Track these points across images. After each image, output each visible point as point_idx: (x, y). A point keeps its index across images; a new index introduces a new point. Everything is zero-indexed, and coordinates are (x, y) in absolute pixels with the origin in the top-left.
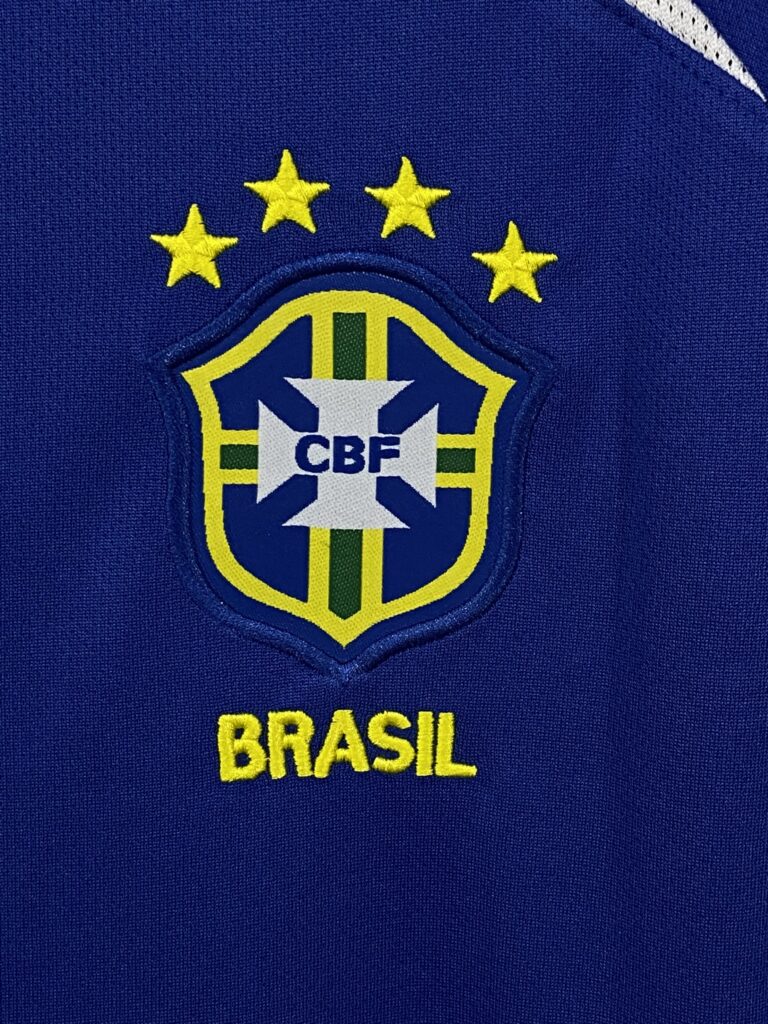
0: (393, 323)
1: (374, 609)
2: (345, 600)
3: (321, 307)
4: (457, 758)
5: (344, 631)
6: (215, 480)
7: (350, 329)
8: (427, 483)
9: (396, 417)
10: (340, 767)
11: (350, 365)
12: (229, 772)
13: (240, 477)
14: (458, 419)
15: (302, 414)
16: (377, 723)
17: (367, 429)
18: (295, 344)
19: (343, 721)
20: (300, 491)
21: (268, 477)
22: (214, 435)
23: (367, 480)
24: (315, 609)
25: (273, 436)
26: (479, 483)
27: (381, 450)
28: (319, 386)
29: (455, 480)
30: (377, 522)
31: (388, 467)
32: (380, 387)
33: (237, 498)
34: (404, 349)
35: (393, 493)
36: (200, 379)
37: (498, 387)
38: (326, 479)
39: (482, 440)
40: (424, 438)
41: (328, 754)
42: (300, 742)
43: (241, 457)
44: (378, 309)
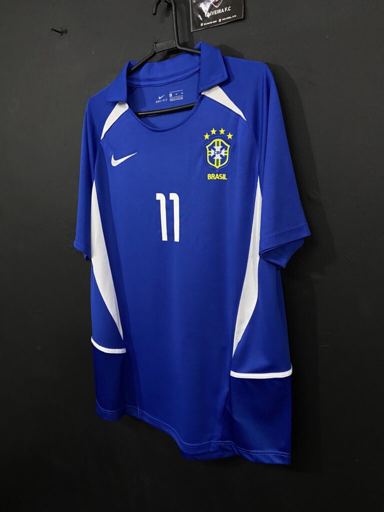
0: (221, 142)
2: (217, 165)
3: (216, 140)
4: (226, 178)
5: (217, 167)
6: (208, 155)
7: (218, 142)
8: (224, 155)
9: (221, 149)
10: (217, 179)
11: (218, 145)
12: (209, 179)
13: (210, 155)
14: (226, 149)
15: (214, 149)
16: (220, 175)
17: (219, 150)
18: (214, 144)
19: (217, 175)
20: (214, 156)
21: (212, 155)
22: (208, 151)
23: (219, 155)
24: (215, 166)
25: (212, 151)
26: (228, 155)
27: (220, 152)
28: (216, 147)
29: (226, 154)
30: (220, 158)
31: (221, 154)
32: (220, 147)
33: (210, 156)
34: (222, 144)
35: (221, 156)
36: (207, 147)
37: (229, 146)
38: (216, 155)
39: (228, 151)
40: (223, 151)
41: (216, 177)
42: (214, 176)
43: (210, 153)
44: (220, 140)
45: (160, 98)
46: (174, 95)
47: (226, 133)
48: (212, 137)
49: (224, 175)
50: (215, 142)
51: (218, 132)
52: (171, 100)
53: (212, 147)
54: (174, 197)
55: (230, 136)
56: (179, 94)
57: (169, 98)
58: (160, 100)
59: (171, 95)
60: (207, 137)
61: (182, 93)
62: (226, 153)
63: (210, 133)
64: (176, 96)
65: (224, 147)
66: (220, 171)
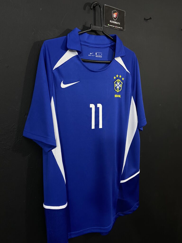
0: (120, 81)
1: (119, 91)
2: (118, 91)
5: (118, 92)
7: (118, 81)
8: (120, 87)
9: (119, 84)
14: (121, 84)
21: (116, 86)
24: (117, 91)
25: (116, 84)
26: (121, 87)
28: (117, 83)
32: (119, 83)
33: (115, 87)
34: (120, 82)
35: (119, 87)
36: (115, 82)
37: (122, 83)
39: (122, 85)
40: (120, 85)
41: (117, 96)
43: (115, 85)
44: (119, 80)
45: (91, 54)
46: (98, 54)
47: (122, 77)
48: (117, 79)
49: (120, 95)
50: (117, 81)
51: (119, 77)
52: (96, 56)
53: (116, 83)
54: (100, 106)
55: (123, 79)
56: (100, 54)
57: (95, 55)
58: (90, 55)
59: (96, 54)
60: (115, 78)
61: (102, 54)
62: (121, 86)
63: (116, 76)
64: (99, 55)
65: (120, 83)
66: (119, 93)
